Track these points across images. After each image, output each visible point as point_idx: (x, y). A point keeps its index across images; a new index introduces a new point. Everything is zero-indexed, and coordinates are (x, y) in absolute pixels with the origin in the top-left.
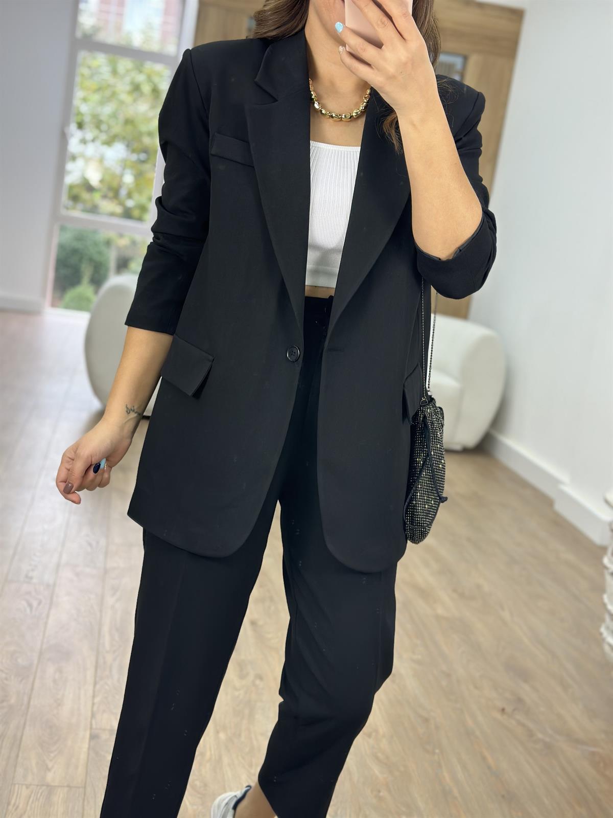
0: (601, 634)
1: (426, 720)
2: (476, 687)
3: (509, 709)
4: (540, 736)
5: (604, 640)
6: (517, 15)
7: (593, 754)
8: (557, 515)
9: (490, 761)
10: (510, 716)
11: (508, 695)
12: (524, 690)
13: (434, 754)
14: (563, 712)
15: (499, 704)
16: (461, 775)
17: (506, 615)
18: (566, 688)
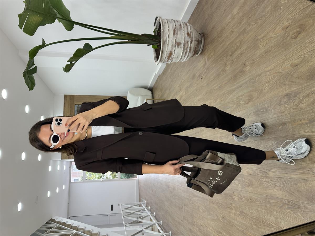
1: (206, 93)
2: (198, 84)
4: (205, 71)
6: (65, 96)
7: (207, 60)
8: (162, 74)
9: (212, 79)
10: (202, 77)
11: (198, 78)
12: (197, 75)
13: (212, 91)
14: (200, 67)
15: (200, 79)
16: (216, 85)
17: (183, 81)
18: (195, 67)
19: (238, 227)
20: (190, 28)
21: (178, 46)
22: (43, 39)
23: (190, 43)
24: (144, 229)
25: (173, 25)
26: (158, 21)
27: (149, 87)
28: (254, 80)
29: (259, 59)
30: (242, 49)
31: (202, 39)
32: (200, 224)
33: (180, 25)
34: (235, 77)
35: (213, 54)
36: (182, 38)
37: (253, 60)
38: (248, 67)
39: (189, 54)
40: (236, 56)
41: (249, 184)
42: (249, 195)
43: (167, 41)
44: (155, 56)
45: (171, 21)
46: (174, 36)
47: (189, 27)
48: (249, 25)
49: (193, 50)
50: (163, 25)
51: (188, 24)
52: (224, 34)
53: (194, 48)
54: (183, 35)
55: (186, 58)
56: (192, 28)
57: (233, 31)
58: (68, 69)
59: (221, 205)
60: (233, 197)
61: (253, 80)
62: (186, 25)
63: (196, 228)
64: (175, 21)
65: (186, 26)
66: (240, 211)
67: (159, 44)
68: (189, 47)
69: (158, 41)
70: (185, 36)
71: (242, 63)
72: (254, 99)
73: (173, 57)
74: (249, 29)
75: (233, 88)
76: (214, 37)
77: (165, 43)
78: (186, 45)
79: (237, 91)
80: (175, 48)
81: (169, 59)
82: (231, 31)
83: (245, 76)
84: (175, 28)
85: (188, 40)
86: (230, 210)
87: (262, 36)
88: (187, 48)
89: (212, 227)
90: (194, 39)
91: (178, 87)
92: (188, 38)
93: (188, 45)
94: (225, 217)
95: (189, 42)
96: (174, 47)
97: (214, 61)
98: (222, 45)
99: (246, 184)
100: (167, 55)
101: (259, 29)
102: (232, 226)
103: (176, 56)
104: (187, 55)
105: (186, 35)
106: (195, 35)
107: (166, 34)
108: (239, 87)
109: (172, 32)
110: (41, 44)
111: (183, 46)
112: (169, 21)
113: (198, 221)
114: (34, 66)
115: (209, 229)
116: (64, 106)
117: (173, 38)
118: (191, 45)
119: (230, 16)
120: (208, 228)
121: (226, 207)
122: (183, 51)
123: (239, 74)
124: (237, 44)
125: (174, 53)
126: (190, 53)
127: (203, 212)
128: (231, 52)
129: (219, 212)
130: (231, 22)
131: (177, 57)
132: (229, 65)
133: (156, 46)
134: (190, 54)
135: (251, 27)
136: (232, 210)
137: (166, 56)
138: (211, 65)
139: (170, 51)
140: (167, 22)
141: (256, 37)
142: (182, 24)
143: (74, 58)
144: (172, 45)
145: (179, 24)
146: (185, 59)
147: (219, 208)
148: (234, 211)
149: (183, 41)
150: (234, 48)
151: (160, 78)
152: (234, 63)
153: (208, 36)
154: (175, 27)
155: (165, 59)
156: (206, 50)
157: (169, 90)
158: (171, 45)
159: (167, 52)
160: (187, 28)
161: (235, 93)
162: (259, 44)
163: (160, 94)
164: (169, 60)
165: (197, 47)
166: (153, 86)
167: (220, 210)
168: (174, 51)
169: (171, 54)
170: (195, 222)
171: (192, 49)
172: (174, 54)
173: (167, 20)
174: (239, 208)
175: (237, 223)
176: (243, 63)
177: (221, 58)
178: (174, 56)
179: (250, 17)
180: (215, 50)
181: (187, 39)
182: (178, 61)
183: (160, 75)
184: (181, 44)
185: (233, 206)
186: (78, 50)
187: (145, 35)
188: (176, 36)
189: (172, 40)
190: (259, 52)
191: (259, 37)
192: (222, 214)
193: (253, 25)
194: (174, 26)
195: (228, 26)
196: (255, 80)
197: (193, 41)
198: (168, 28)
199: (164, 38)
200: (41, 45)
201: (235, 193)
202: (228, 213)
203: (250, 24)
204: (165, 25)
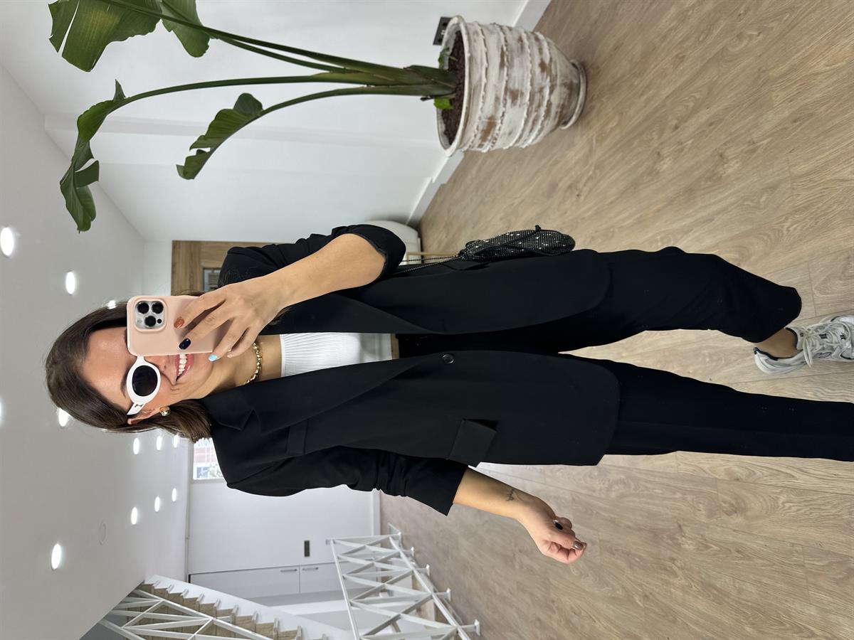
0: (527, 147)
1: (593, 238)
2: (566, 213)
3: (577, 193)
4: (591, 173)
5: (530, 145)
6: (176, 245)
7: (597, 141)
8: (450, 181)
9: (613, 198)
10: (581, 191)
11: (568, 194)
12: (563, 185)
13: (613, 231)
14: (573, 162)
15: (574, 198)
16: (626, 214)
17: (516, 202)
18: (557, 162)
19: (694, 627)
20: (549, 50)
21: (512, 102)
22: (117, 82)
23: (547, 91)
24: (402, 614)
25: (499, 40)
26: (451, 28)
27: (410, 218)
28: (752, 201)
29: (771, 138)
30: (715, 109)
31: (582, 81)
32: (572, 608)
33: (520, 40)
34: (690, 193)
35: (617, 125)
36: (525, 78)
37: (749, 142)
38: (734, 162)
39: (545, 125)
40: (691, 130)
41: (733, 505)
42: (730, 538)
43: (481, 86)
44: (440, 130)
45: (491, 27)
46: (502, 72)
47: (545, 45)
48: (740, 36)
49: (557, 113)
50: (469, 39)
51: (541, 37)
52: (653, 66)
53: (558, 107)
54: (529, 69)
55: (533, 136)
56: (554, 48)
57: (683, 57)
58: (191, 169)
59: (637, 559)
60: (680, 542)
61: (750, 203)
62: (537, 39)
63: (556, 616)
64: (504, 28)
65: (537, 43)
66: (702, 582)
67: (455, 94)
68: (545, 103)
69: (452, 86)
70: (535, 73)
71: (714, 152)
72: (753, 258)
73: (497, 134)
74: (737, 49)
75: (684, 223)
76: (619, 76)
77: (477, 91)
78: (537, 97)
79: (697, 234)
80: (505, 106)
81: (484, 138)
82: (677, 56)
83: (721, 190)
84: (505, 48)
85: (543, 84)
86: (666, 577)
87: (784, 68)
88: (539, 105)
89: (609, 620)
90: (559, 81)
91: (501, 219)
92: (543, 78)
93: (543, 97)
94: (651, 594)
95: (545, 90)
96: (502, 105)
97: (619, 146)
98: (644, 98)
99: (724, 505)
100: (481, 128)
101: (775, 47)
102: (674, 622)
103: (507, 131)
104: (538, 127)
105: (538, 70)
106: (561, 67)
107: (480, 66)
108: (704, 222)
109: (496, 60)
110: (110, 96)
111: (530, 100)
112: (487, 29)
113: (562, 600)
114: (91, 162)
115: (598, 625)
116: (173, 272)
117: (499, 79)
118: (552, 97)
119: (673, 11)
120: (597, 621)
121: (655, 566)
122: (527, 114)
123: (703, 183)
124: (697, 96)
125: (499, 121)
126: (546, 122)
127: (582, 574)
128: (677, 119)
129: (633, 578)
130: (676, 29)
131: (510, 134)
132: (668, 156)
133: (446, 103)
134: (547, 124)
135: (745, 42)
136: (676, 575)
137: (476, 131)
138: (610, 156)
139: (489, 116)
140: (482, 30)
141: (764, 72)
142: (524, 36)
143: (211, 138)
144: (497, 99)
145: (517, 36)
146: (531, 140)
147: (631, 568)
148: (680, 581)
149: (529, 87)
150: (688, 106)
151: (444, 193)
152: (686, 150)
153: (599, 73)
154: (506, 46)
155: (473, 138)
156: (593, 115)
157: (473, 228)
158: (493, 97)
159: (480, 118)
160: (541, 50)
161: (689, 238)
162: (774, 94)
163: (444, 237)
164: (486, 143)
165: (566, 103)
166: (421, 214)
167: (635, 575)
168: (501, 114)
169: (491, 124)
170: (553, 602)
171: (554, 110)
172: (500, 125)
173: (479, 25)
174: (699, 572)
175: (690, 615)
176: (716, 150)
177: (644, 136)
178: (499, 130)
179: (742, 12)
180: (622, 113)
181: (540, 81)
182: (511, 145)
183: (443, 186)
184: (522, 94)
185: (679, 565)
186: (222, 115)
187: (415, 69)
188: (508, 71)
189: (497, 85)
190: (771, 119)
191: (774, 73)
192: (641, 585)
193: (751, 36)
194: (503, 42)
195: (665, 43)
196: (756, 201)
197: (556, 85)
198: (484, 49)
199: (473, 77)
200: (112, 99)
201: (684, 528)
202: (663, 584)
203: (741, 33)
204: (475, 41)
